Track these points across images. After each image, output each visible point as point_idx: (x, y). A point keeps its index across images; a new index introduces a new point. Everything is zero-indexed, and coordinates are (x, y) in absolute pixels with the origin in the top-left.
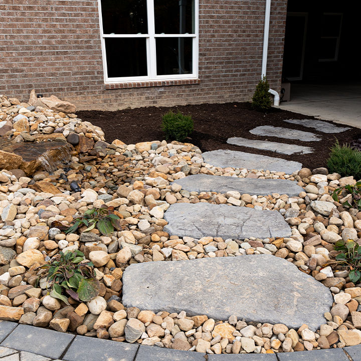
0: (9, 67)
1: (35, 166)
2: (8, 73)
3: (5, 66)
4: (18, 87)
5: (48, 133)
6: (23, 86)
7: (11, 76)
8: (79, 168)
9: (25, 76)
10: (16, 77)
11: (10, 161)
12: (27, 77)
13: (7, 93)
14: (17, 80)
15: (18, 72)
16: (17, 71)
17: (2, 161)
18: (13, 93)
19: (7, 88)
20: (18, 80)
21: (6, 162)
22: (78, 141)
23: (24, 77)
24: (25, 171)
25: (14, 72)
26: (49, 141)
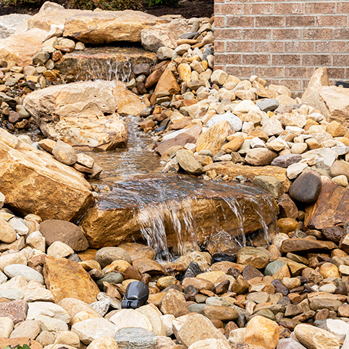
0: (283, 13)
1: (126, 226)
2: (278, 25)
3: (276, 8)
4: (295, 59)
5: (254, 161)
6: (306, 59)
7: (284, 34)
8: (248, 260)
9: (316, 34)
10: (295, 37)
11: (51, 196)
12: (320, 37)
13: (269, 72)
14: (297, 42)
15: (302, 24)
16: (299, 21)
17: (31, 193)
18: (282, 74)
19: (270, 62)
20: (299, 44)
21: (40, 198)
22: (313, 193)
23: (314, 36)
24: (88, 230)
25: (291, 25)
26: (239, 181)
